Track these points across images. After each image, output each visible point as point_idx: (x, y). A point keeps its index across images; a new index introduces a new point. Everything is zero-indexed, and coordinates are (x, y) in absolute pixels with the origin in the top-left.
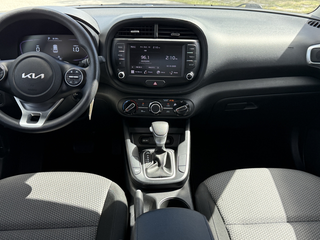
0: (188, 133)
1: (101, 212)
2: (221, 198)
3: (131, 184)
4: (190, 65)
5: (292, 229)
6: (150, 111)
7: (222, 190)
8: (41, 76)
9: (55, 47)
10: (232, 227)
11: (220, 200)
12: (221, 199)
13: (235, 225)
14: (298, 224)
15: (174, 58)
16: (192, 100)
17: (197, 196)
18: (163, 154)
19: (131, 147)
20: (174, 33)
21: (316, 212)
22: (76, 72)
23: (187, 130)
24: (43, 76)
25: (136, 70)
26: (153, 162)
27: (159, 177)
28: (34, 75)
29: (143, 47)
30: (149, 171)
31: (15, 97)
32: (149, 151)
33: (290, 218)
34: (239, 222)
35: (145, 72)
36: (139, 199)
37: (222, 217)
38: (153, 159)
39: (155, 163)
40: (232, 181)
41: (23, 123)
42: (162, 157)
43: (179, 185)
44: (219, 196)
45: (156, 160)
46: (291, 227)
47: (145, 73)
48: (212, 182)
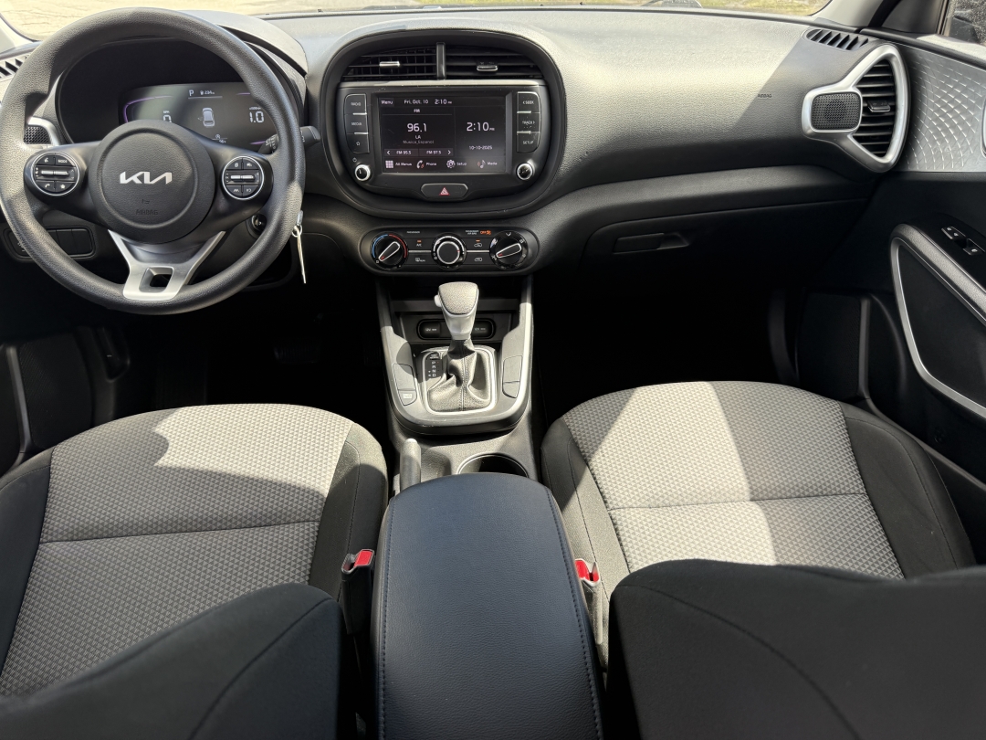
0: (526, 310)
1: (327, 491)
2: (600, 450)
3: (396, 426)
4: (525, 143)
5: (762, 515)
6: (436, 258)
7: (602, 433)
8: (164, 179)
9: (208, 113)
10: (623, 514)
11: (597, 457)
12: (601, 454)
13: (631, 509)
14: (776, 505)
15: (486, 127)
16: (534, 231)
17: (546, 450)
18: (469, 357)
19: (395, 344)
20: (485, 64)
21: (817, 477)
22: (248, 165)
23: (525, 302)
24: (168, 177)
25: (396, 159)
26: (445, 376)
27: (459, 409)
28: (147, 175)
29: (412, 102)
30: (435, 396)
31: (110, 232)
32: (435, 353)
33: (756, 490)
34: (639, 503)
35: (420, 165)
36: (410, 459)
37: (601, 493)
38: (445, 370)
39: (448, 377)
40: (626, 413)
41: (133, 292)
42: (466, 365)
43: (503, 426)
44: (597, 446)
45: (452, 371)
46: (759, 510)
47: (418, 167)
48: (579, 419)
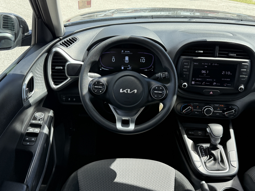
4: (242, 79)
8: (134, 91)
9: (127, 58)
15: (229, 73)
16: (238, 106)
18: (217, 150)
19: (189, 142)
20: (232, 54)
22: (160, 88)
23: (231, 129)
24: (136, 91)
25: (195, 81)
26: (209, 156)
27: (217, 170)
28: (129, 90)
29: (205, 64)
30: (207, 164)
32: (202, 146)
35: (204, 83)
38: (208, 154)
39: (210, 158)
41: (119, 126)
45: (212, 156)
